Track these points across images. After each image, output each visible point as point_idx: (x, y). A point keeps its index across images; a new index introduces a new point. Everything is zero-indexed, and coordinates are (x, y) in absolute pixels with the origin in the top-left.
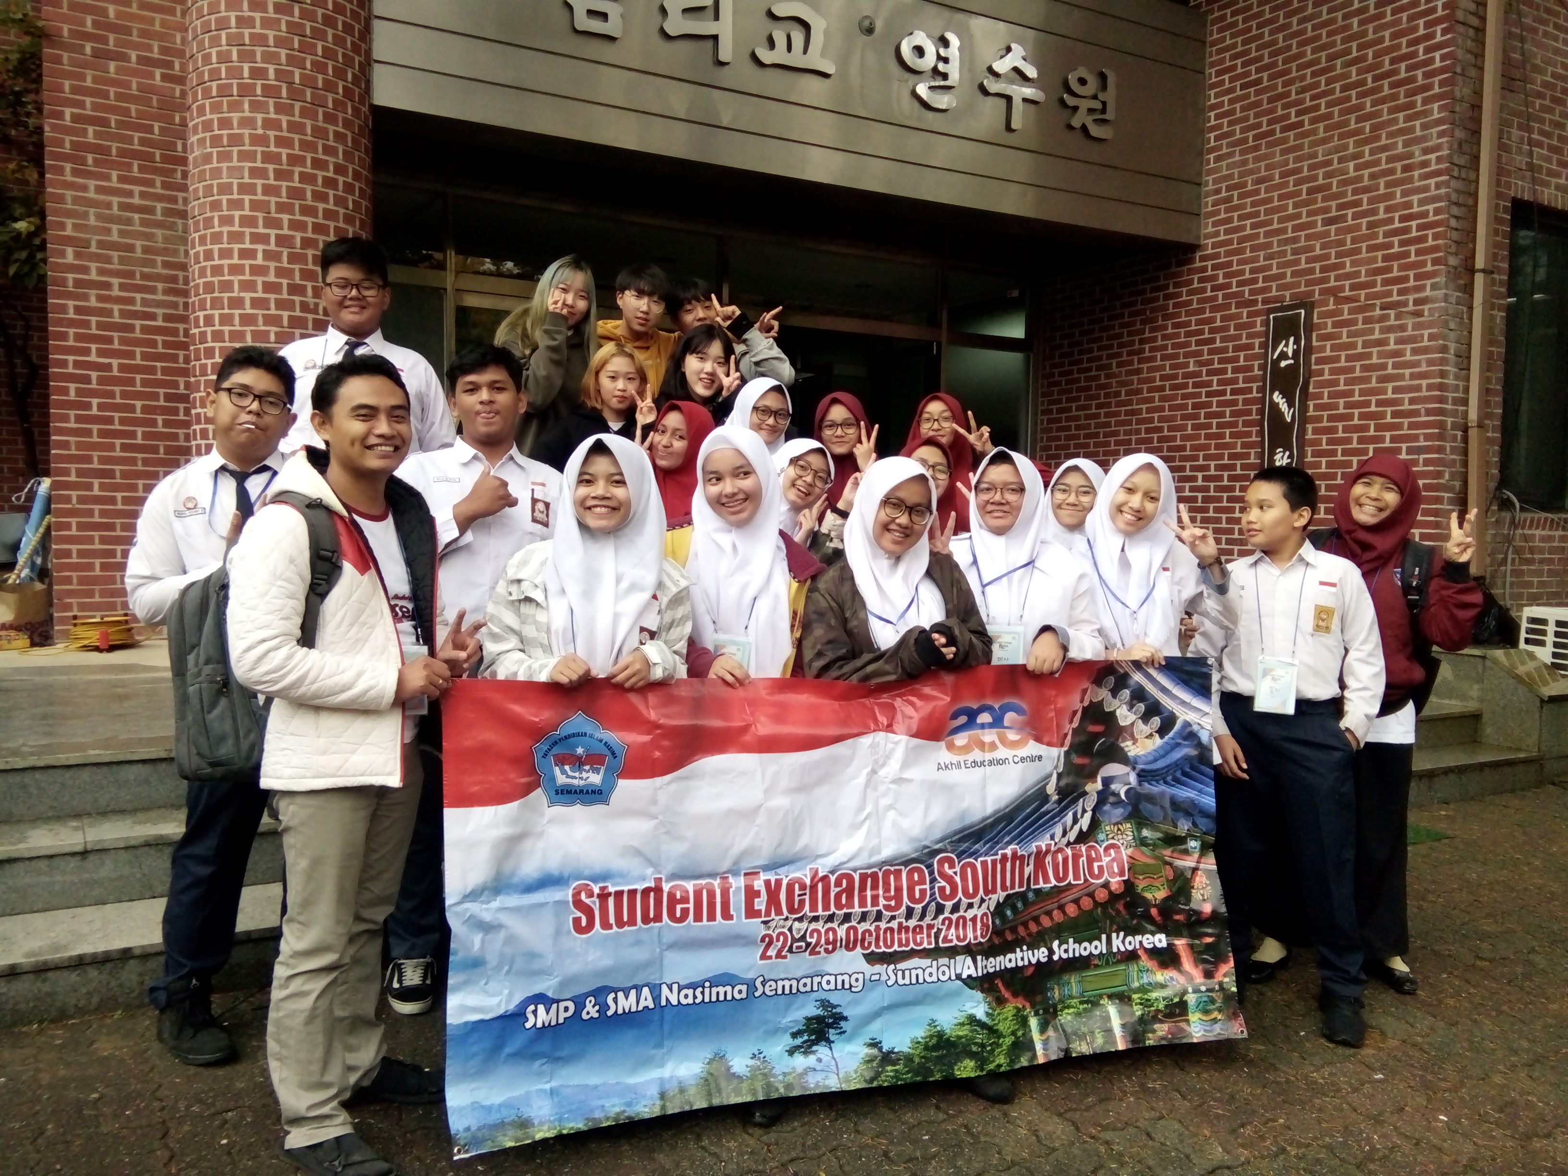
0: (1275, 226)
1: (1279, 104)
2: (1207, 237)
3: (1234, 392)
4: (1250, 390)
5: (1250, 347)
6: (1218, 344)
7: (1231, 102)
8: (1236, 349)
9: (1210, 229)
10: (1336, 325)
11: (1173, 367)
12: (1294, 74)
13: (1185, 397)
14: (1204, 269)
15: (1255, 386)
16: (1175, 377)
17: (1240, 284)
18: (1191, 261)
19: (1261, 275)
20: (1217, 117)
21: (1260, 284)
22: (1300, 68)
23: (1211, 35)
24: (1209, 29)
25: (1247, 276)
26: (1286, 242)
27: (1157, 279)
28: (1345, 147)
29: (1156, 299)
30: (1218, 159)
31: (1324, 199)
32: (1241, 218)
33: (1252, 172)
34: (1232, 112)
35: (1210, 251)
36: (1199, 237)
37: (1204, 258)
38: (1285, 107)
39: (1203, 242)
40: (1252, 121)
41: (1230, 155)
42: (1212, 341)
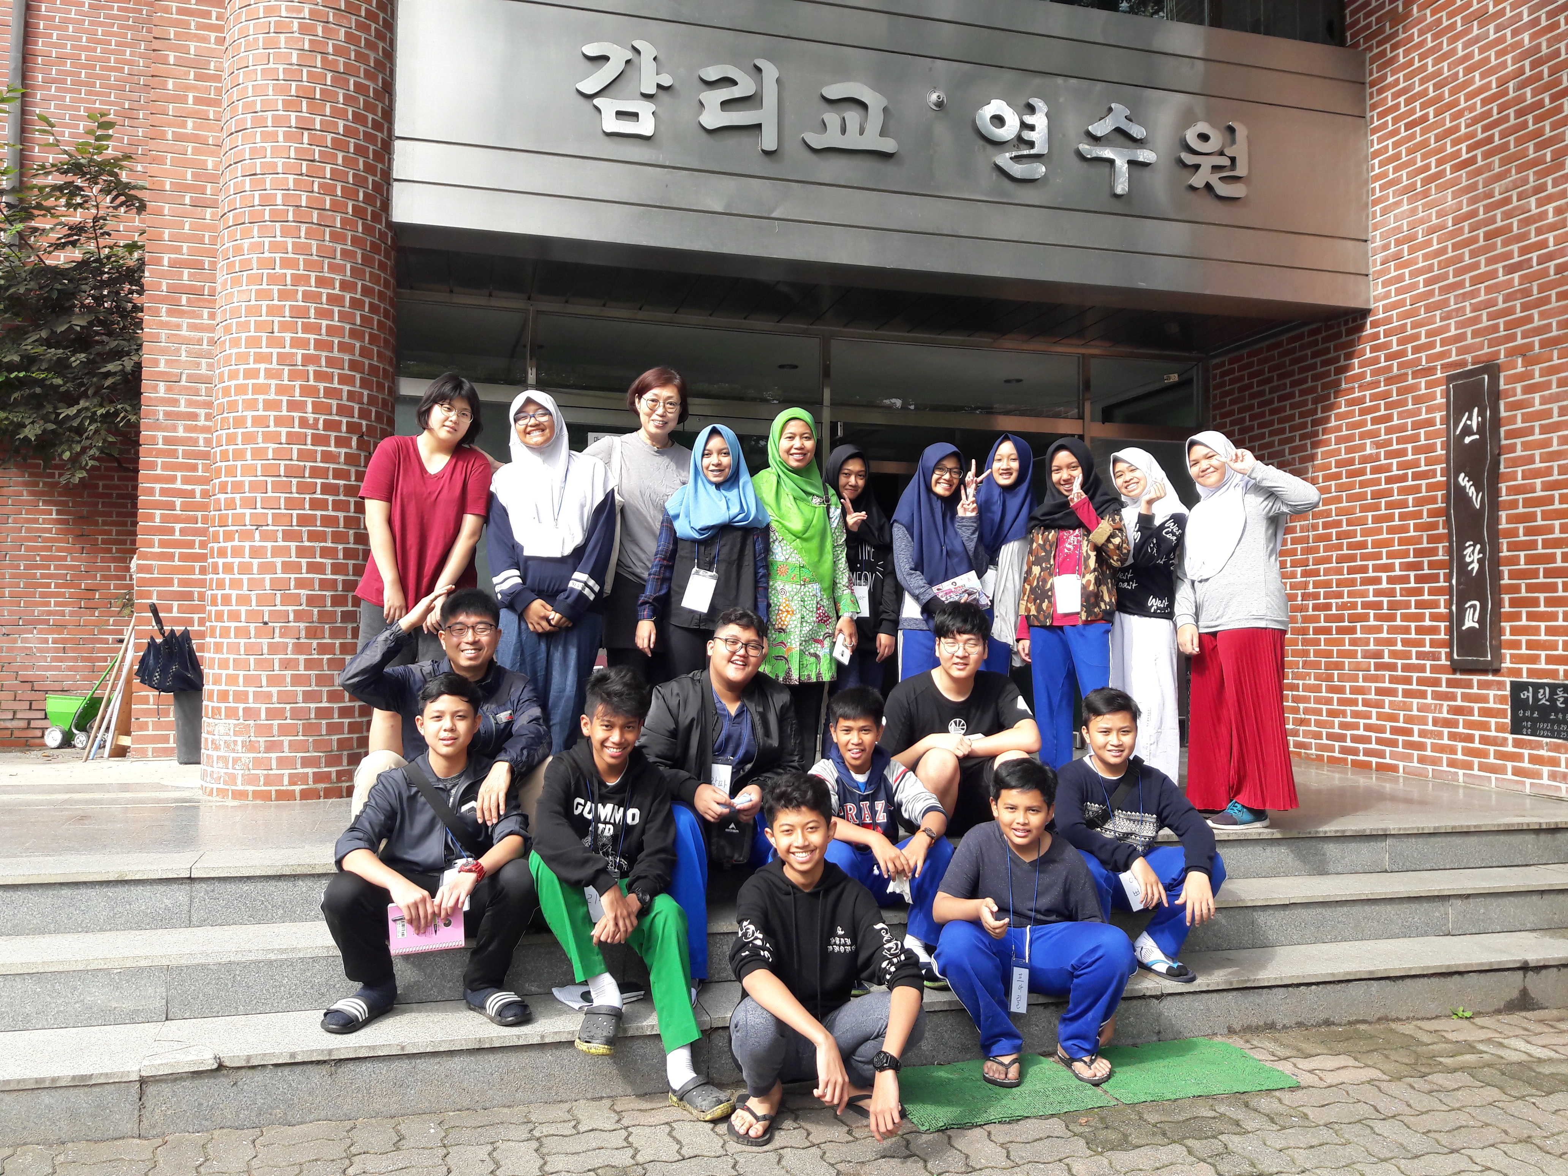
0: (1451, 280)
1: (1448, 141)
2: (1376, 300)
3: (1416, 477)
4: (1433, 474)
5: (1430, 422)
6: (1396, 422)
7: (1396, 145)
8: (1417, 426)
9: (1380, 290)
10: (1527, 390)
11: (1349, 450)
12: (1463, 105)
13: (1363, 484)
14: (1376, 336)
15: (1438, 468)
16: (1351, 462)
17: (1416, 350)
18: (1361, 328)
19: (1438, 338)
20: (1382, 164)
21: (1438, 349)
22: (1469, 97)
23: (1371, 74)
24: (1368, 68)
25: (1423, 340)
26: (1465, 297)
27: (1327, 351)
28: (1525, 181)
29: (1327, 374)
30: (1384, 211)
31: (1505, 244)
32: (1413, 275)
33: (1422, 221)
34: (1398, 157)
35: (1381, 316)
36: (1368, 301)
37: (1374, 324)
38: (1455, 143)
39: (1372, 306)
40: (1419, 164)
41: (1398, 204)
42: (1389, 418)
